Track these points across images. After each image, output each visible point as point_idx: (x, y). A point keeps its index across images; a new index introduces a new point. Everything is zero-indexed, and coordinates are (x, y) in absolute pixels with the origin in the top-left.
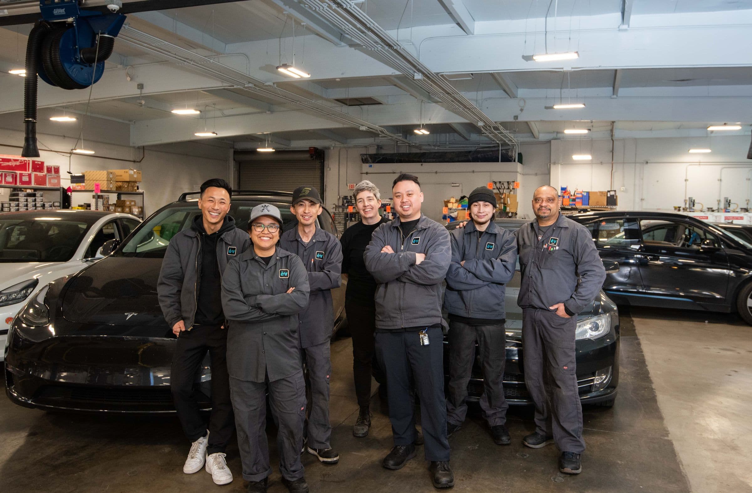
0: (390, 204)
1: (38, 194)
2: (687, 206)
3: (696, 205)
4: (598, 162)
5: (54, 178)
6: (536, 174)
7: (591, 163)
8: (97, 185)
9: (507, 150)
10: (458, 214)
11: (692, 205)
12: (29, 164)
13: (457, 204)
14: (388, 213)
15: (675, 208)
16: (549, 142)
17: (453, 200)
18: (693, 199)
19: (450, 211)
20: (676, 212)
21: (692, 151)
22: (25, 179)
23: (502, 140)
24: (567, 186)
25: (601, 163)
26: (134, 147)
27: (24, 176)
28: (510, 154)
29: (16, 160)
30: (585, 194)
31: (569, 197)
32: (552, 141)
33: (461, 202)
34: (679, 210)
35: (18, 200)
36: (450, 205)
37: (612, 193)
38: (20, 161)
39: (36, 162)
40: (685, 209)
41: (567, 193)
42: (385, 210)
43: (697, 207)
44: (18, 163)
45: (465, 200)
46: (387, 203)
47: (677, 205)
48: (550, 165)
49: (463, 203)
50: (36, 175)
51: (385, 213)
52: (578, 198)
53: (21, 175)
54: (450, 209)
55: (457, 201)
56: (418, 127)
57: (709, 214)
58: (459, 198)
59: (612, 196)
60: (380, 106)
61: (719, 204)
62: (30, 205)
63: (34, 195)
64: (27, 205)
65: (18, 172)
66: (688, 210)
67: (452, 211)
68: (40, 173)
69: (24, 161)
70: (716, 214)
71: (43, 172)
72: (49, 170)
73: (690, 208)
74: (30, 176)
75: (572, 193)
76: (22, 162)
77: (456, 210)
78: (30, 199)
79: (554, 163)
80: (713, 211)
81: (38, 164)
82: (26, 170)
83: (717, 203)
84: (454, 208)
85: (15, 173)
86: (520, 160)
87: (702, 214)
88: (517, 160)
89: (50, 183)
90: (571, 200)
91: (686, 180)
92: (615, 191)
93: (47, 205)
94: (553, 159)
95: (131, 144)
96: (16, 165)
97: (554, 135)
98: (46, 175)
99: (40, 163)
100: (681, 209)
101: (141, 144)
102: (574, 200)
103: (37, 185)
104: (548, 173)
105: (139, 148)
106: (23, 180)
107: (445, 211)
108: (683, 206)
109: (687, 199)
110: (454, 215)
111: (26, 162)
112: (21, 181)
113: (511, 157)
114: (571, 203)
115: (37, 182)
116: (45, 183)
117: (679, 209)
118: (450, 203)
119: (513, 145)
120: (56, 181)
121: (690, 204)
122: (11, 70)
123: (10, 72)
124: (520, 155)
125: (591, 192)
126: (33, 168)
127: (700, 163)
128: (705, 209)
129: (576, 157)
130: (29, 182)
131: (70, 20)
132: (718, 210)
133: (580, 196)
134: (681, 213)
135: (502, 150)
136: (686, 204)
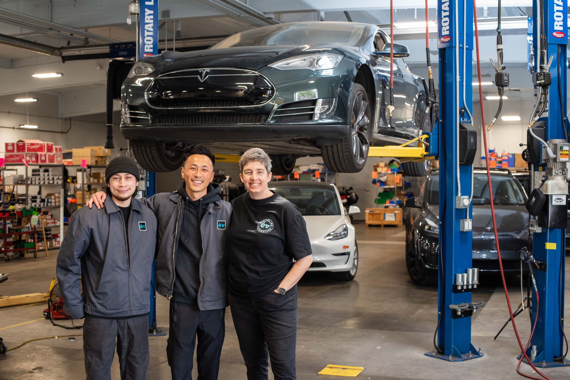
0: (318, 170)
1: (50, 169)
5: (59, 157)
8: (84, 161)
10: (387, 178)
12: (44, 146)
13: (386, 169)
14: (317, 178)
17: (382, 164)
19: (379, 175)
22: (43, 158)
24: (495, 149)
26: (62, 119)
27: (42, 156)
29: (37, 144)
30: (511, 156)
31: (496, 160)
33: (390, 166)
35: (39, 175)
36: (379, 170)
38: (39, 144)
41: (494, 155)
42: (314, 176)
44: (38, 146)
45: (394, 164)
46: (316, 168)
49: (393, 167)
50: (49, 155)
51: (314, 178)
52: (504, 160)
53: (40, 155)
54: (380, 173)
55: (386, 165)
58: (388, 162)
62: (46, 178)
63: (47, 171)
64: (44, 179)
65: (39, 153)
67: (381, 175)
68: (51, 153)
71: (53, 152)
72: (56, 150)
74: (45, 155)
75: (500, 155)
76: (41, 145)
77: (385, 175)
78: (46, 174)
81: (50, 146)
82: (43, 152)
84: (383, 172)
85: (37, 154)
89: (57, 160)
90: (498, 162)
93: (55, 178)
95: (60, 116)
96: (37, 148)
98: (54, 155)
101: (68, 116)
102: (500, 162)
103: (49, 163)
105: (66, 119)
107: (374, 175)
110: (383, 179)
112: (41, 160)
114: (498, 165)
115: (49, 160)
116: (54, 161)
118: (379, 167)
120: (60, 159)
122: (33, 74)
123: (33, 76)
125: (517, 154)
126: (47, 149)
130: (45, 161)
131: (132, 59)
133: (506, 158)
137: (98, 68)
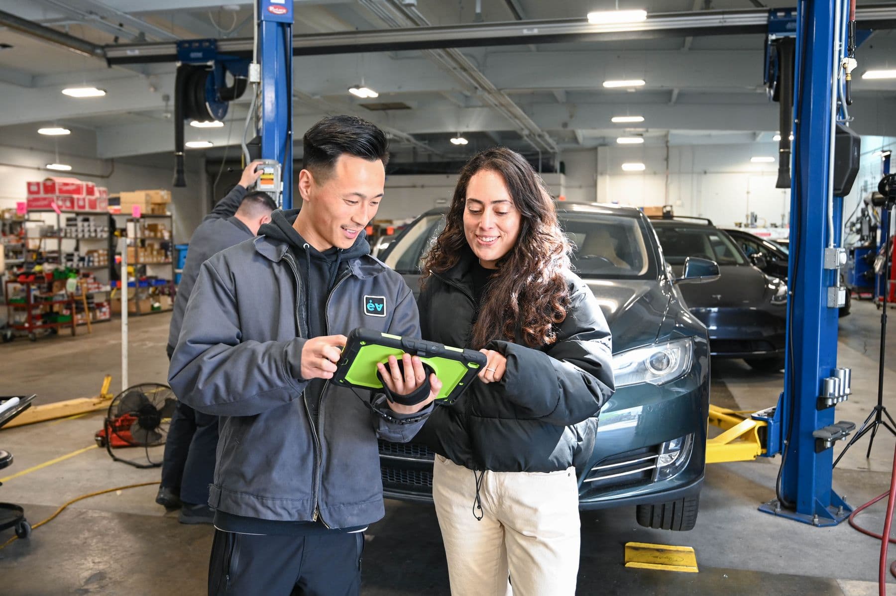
1: (91, 218)
2: (749, 222)
3: (758, 220)
4: (652, 172)
5: (103, 202)
6: (580, 187)
7: (644, 173)
8: (136, 209)
9: (548, 159)
11: (754, 221)
12: (83, 187)
15: (736, 225)
16: (594, 149)
18: (755, 214)
20: (737, 229)
21: (754, 159)
22: (81, 203)
23: (542, 147)
25: (655, 173)
26: (101, 159)
27: (80, 200)
28: (551, 163)
29: (72, 184)
32: (600, 149)
34: (740, 227)
35: (76, 225)
37: (668, 209)
40: (746, 226)
43: (759, 222)
44: (74, 187)
47: (738, 221)
48: (597, 176)
53: (78, 199)
56: (455, 135)
57: (772, 231)
59: (669, 212)
60: (408, 111)
61: (783, 219)
62: (86, 229)
63: (86, 220)
64: (83, 231)
65: (75, 196)
66: (750, 226)
68: (92, 197)
70: (779, 230)
71: (94, 196)
73: (752, 224)
74: (84, 199)
76: (78, 186)
78: (86, 224)
79: (602, 174)
80: (776, 227)
81: (90, 188)
82: (81, 194)
83: (781, 218)
85: (72, 197)
86: (563, 170)
87: (764, 231)
88: (558, 170)
91: (748, 193)
92: (671, 206)
93: (99, 230)
94: (600, 168)
95: (98, 156)
97: (601, 141)
98: (96, 199)
100: (743, 225)
103: (90, 209)
104: (595, 185)
106: (79, 204)
108: (744, 222)
109: (749, 213)
113: (553, 167)
115: (90, 206)
116: (96, 207)
117: (740, 225)
119: (555, 153)
120: (104, 205)
121: (752, 220)
124: (562, 165)
126: (87, 191)
127: (763, 173)
128: (768, 224)
129: (627, 167)
130: (84, 207)
131: (210, 63)
132: (782, 226)
134: (742, 229)
135: (542, 159)
136: (747, 219)
137: (152, 89)
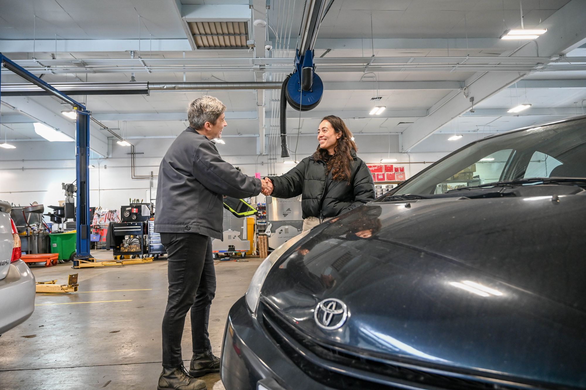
5: (400, 175)
22: (381, 177)
27: (379, 175)
29: (375, 166)
38: (377, 166)
39: (387, 166)
50: (387, 174)
53: (378, 175)
68: (390, 173)
69: (380, 166)
71: (393, 172)
72: (397, 170)
76: (379, 167)
81: (389, 167)
82: (382, 172)
89: (398, 178)
96: (375, 169)
99: (390, 166)
103: (388, 180)
106: (379, 178)
111: (381, 166)
112: (378, 179)
115: (388, 178)
116: (394, 179)
120: (402, 177)
126: (385, 170)
130: (384, 179)
